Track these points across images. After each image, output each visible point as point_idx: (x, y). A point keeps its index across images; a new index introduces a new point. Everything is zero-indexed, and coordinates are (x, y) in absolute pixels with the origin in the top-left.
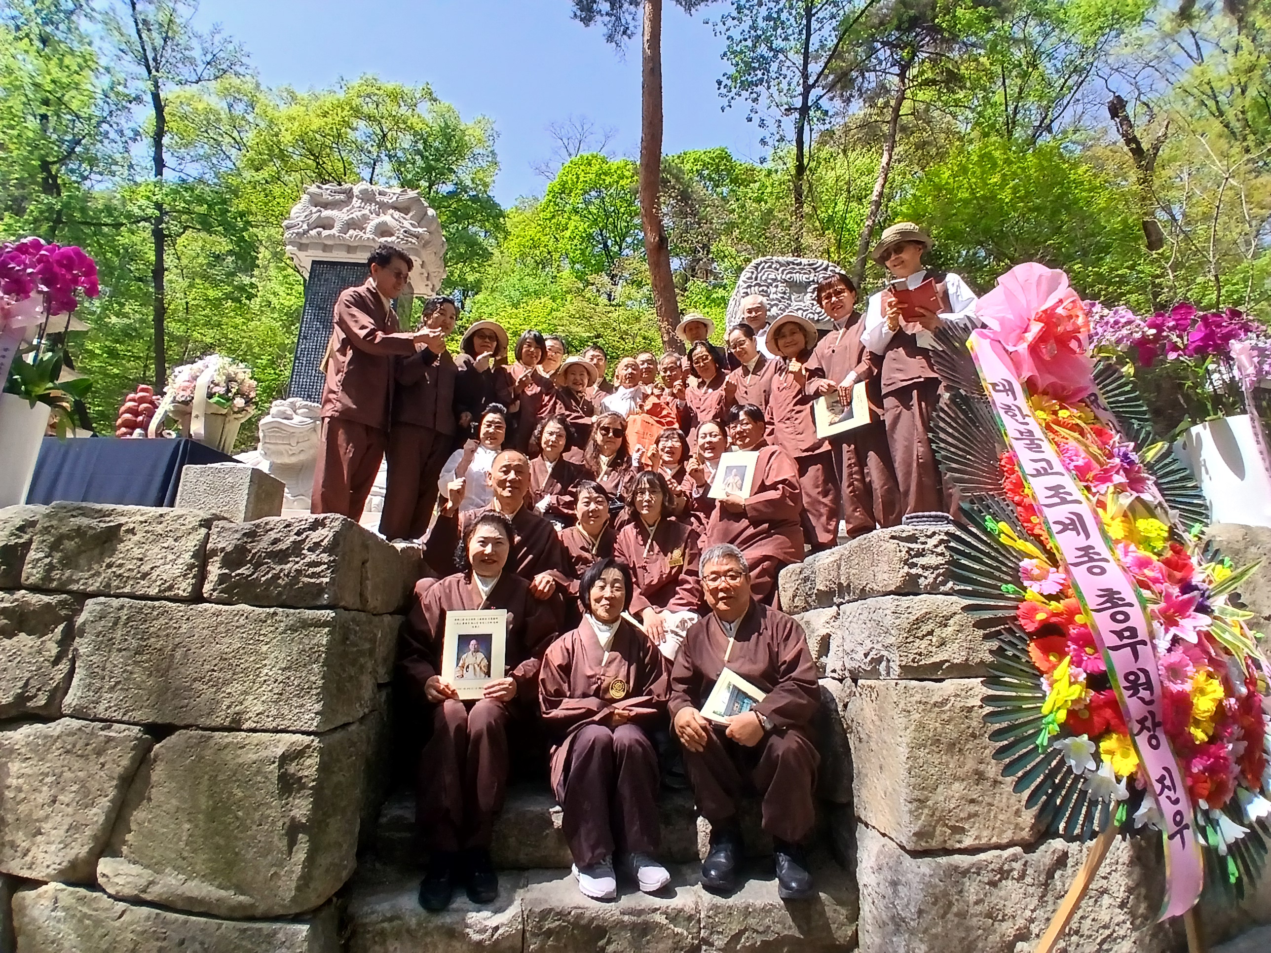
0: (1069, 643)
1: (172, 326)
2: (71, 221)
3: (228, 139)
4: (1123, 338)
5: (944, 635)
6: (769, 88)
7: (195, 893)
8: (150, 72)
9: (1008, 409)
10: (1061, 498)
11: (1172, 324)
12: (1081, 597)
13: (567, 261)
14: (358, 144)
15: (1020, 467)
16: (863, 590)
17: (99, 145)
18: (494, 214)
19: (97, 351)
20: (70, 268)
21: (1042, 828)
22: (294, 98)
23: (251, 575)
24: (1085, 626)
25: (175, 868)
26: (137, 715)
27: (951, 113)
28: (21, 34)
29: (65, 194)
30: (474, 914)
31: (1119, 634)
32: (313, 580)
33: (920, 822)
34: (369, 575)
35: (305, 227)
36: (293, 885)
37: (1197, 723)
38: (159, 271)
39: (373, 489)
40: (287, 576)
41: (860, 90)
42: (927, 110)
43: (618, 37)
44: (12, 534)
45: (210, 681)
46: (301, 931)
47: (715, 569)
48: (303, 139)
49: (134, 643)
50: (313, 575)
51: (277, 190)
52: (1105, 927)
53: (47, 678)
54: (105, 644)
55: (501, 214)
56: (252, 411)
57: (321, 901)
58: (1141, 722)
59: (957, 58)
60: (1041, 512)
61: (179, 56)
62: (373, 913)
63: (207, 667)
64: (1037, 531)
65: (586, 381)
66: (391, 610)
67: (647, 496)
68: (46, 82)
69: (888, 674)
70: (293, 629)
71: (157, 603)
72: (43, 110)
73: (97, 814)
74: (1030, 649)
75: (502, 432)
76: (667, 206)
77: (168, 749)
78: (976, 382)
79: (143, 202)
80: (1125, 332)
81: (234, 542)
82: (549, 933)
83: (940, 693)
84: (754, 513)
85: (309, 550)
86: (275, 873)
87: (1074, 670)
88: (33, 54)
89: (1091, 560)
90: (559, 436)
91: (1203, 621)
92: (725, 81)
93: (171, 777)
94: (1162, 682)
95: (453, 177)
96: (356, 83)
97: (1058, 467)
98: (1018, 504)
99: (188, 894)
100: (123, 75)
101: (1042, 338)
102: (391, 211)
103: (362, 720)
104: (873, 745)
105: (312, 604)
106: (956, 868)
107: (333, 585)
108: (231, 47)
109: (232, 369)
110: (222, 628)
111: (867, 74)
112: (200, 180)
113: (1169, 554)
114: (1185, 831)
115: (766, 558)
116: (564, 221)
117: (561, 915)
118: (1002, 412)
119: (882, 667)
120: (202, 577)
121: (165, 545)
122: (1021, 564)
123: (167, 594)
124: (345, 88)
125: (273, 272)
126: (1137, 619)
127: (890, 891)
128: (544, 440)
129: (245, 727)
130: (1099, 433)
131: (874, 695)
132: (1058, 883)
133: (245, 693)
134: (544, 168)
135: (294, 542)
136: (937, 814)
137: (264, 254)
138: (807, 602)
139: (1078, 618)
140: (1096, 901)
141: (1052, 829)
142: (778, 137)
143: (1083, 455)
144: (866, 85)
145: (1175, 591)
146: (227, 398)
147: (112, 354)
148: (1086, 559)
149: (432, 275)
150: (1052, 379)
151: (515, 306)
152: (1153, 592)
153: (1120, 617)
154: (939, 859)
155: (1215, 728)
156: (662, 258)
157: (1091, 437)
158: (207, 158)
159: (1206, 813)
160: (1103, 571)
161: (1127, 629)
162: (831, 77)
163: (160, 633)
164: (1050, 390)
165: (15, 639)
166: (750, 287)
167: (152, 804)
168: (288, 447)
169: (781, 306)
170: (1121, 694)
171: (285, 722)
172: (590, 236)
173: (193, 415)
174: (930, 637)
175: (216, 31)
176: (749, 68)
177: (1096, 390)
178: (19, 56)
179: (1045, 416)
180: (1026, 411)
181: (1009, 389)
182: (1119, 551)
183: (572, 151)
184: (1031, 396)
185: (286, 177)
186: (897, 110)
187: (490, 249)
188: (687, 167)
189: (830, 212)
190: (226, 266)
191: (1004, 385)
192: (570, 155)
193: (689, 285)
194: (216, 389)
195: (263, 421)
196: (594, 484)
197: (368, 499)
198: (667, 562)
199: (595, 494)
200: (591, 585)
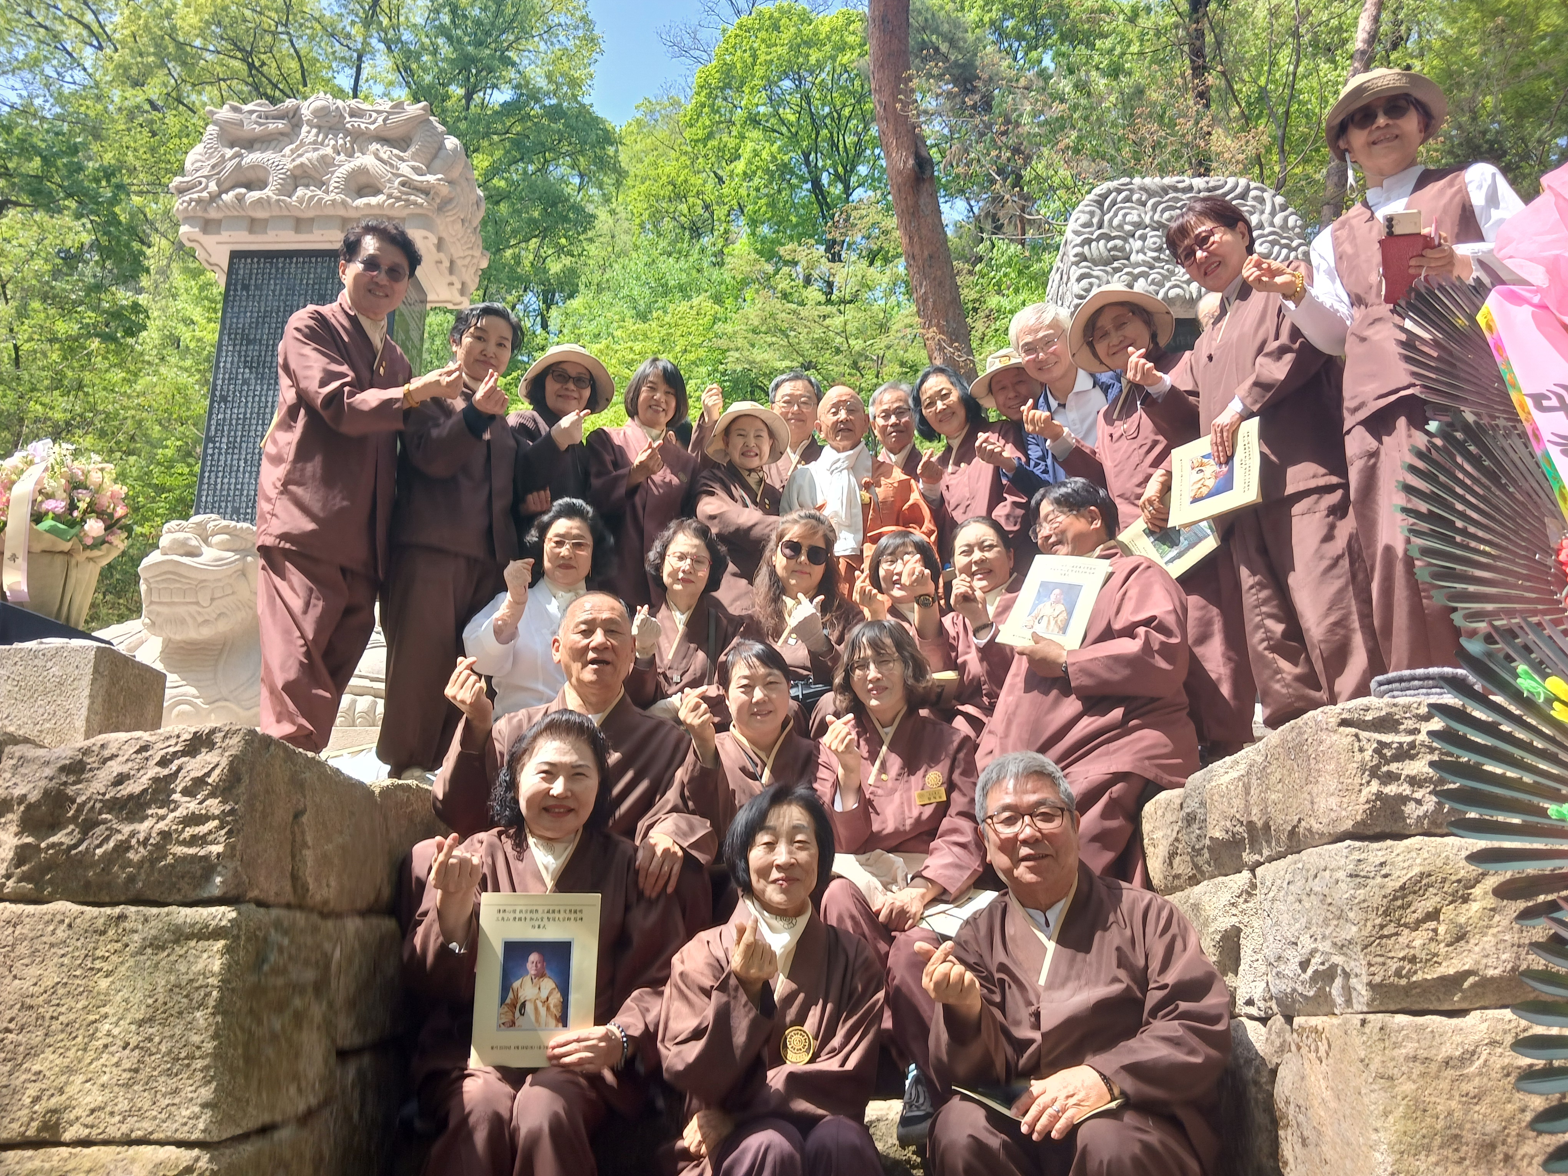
3: (75, 29)
5: (1462, 920)
13: (743, 221)
14: (326, 22)
16: (1293, 833)
18: (593, 138)
23: (75, 846)
32: (192, 851)
34: (309, 839)
35: (213, 187)
39: (353, 681)
40: (145, 843)
47: (1009, 800)
50: (194, 841)
51: (172, 121)
55: (607, 138)
56: (120, 542)
65: (766, 449)
66: (361, 904)
67: (873, 672)
69: (1349, 1002)
70: (156, 945)
75: (585, 554)
76: (929, 98)
81: (43, 783)
83: (1458, 1039)
85: (186, 792)
90: (696, 560)
95: (511, 74)
102: (374, 146)
103: (306, 1119)
104: (1328, 1152)
105: (193, 896)
107: (232, 856)
109: (79, 466)
110: (23, 949)
112: (26, 111)
115: (1117, 777)
116: (732, 143)
118: (1555, 452)
119: (1336, 989)
125: (178, 279)
128: (667, 569)
129: (67, 1136)
131: (1323, 1047)
133: (69, 1070)
134: (688, 41)
135: (156, 780)
137: (159, 248)
138: (1196, 866)
146: (70, 520)
149: (459, 263)
156: (924, 199)
166: (1088, 242)
168: (193, 609)
169: (1154, 275)
171: (145, 1124)
172: (785, 169)
173: (7, 554)
174: (1432, 925)
185: (194, 97)
187: (590, 208)
188: (972, 16)
189: (1262, 81)
190: (88, 272)
191: (1560, 398)
192: (738, 13)
193: (981, 249)
194: (49, 505)
195: (145, 562)
196: (758, 647)
197: (346, 700)
198: (915, 793)
199: (762, 670)
200: (747, 842)
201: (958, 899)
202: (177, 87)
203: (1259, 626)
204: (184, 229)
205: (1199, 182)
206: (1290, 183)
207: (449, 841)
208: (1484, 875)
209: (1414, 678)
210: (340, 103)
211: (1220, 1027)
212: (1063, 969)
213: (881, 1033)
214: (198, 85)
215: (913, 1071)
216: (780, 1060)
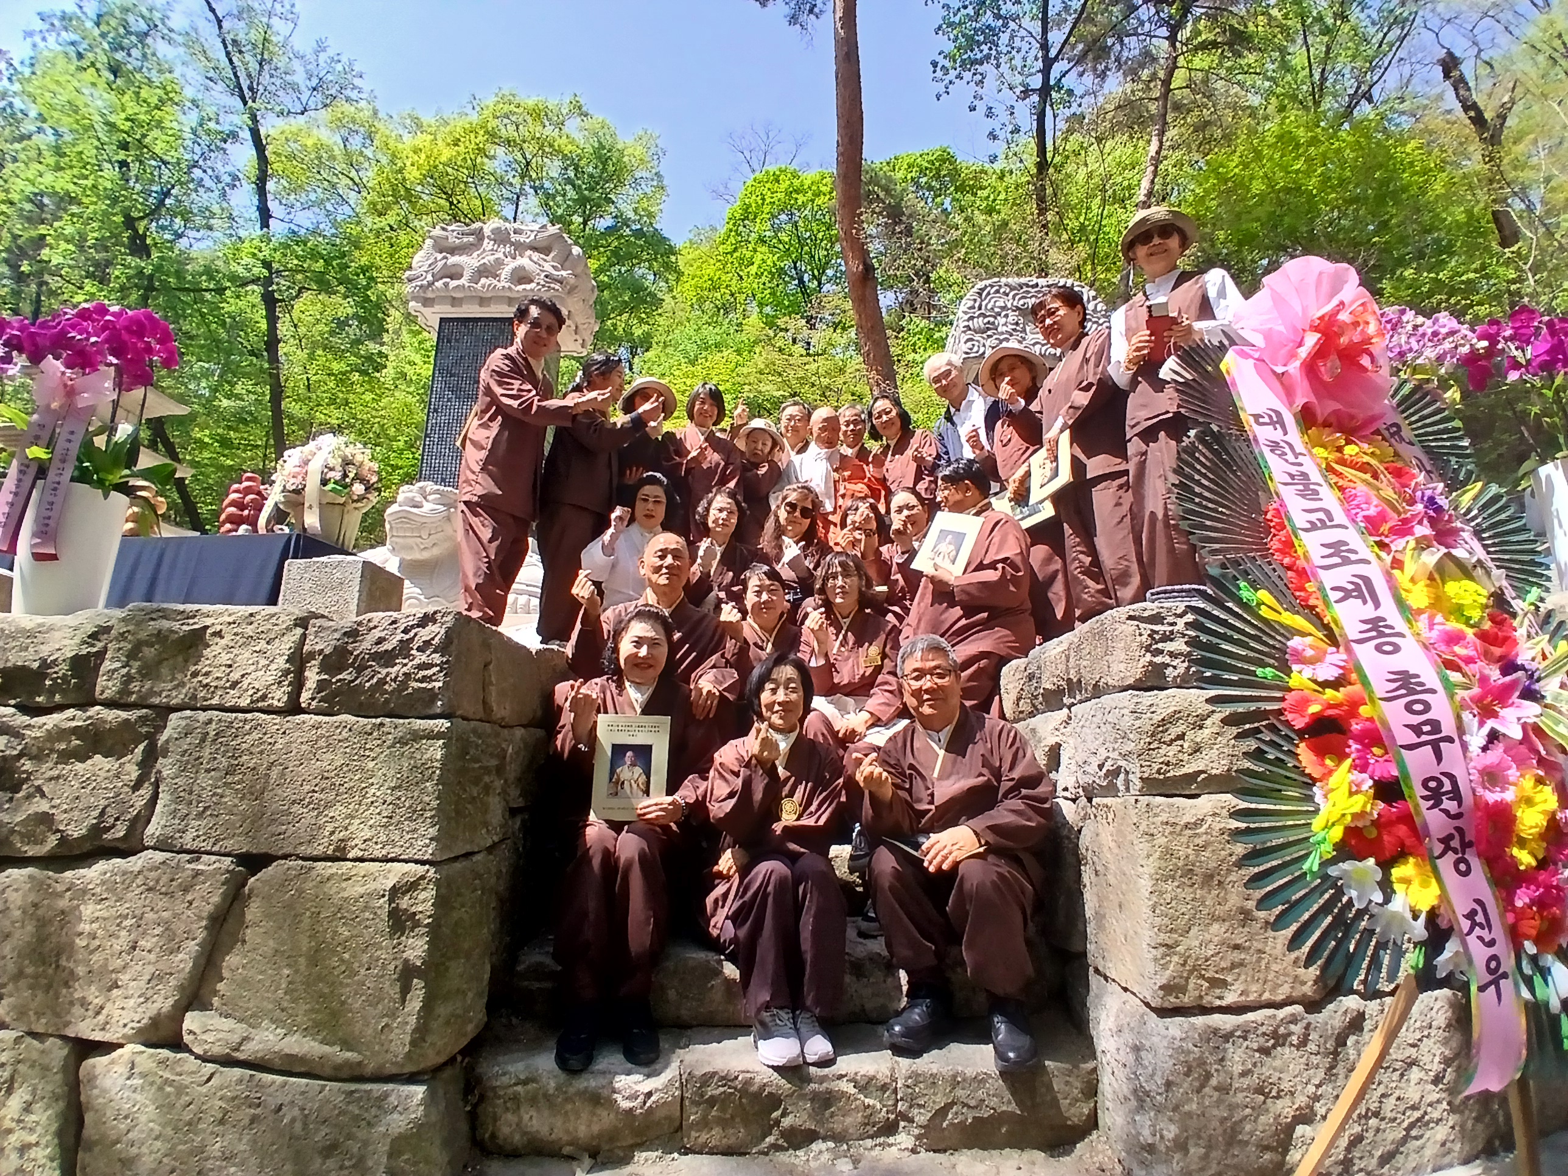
0: (1351, 742)
1: (290, 406)
2: (166, 288)
3: (345, 181)
4: (1445, 353)
5: (1198, 740)
6: (998, 66)
7: (296, 1050)
8: (245, 103)
9: (1275, 446)
10: (1341, 557)
11: (1508, 333)
12: (1365, 682)
13: (755, 304)
14: (498, 175)
15: (1289, 519)
16: (1096, 686)
17: (194, 195)
18: (662, 251)
19: (207, 440)
20: (140, 335)
21: (1331, 983)
22: (419, 126)
23: (353, 681)
24: (1371, 720)
25: (273, 1021)
26: (229, 845)
27: (1238, 83)
28: (85, 63)
29: (155, 255)
30: (623, 1077)
31: (1417, 729)
32: (424, 685)
33: (1168, 972)
34: (493, 679)
35: (430, 278)
36: (408, 1039)
37: (1522, 843)
38: (272, 342)
40: (395, 680)
41: (1118, 59)
42: (1206, 81)
43: (803, 17)
44: (84, 642)
45: (309, 803)
46: (416, 1093)
47: (918, 665)
48: (430, 174)
49: (224, 762)
50: (424, 679)
51: (403, 238)
52: (1414, 1108)
53: (127, 805)
54: (191, 764)
55: (672, 251)
56: (373, 498)
57: (441, 1059)
58: (1446, 841)
59: (1243, 13)
60: (1315, 575)
61: (278, 82)
62: (504, 1074)
63: (307, 788)
64: (1312, 602)
66: (525, 722)
67: (840, 582)
68: (118, 119)
69: (1128, 789)
70: (402, 742)
71: (249, 716)
72: (122, 155)
73: (184, 960)
74: (1299, 751)
75: (662, 507)
76: (872, 227)
77: (265, 882)
78: (1232, 414)
79: (247, 260)
80: (1447, 345)
81: (333, 643)
82: (712, 1101)
83: (1194, 811)
84: (964, 597)
85: (419, 649)
86: (387, 1025)
87: (1356, 776)
88: (102, 84)
89: (1381, 635)
90: (730, 513)
91: (1530, 710)
92: (942, 62)
93: (268, 916)
94: (1474, 791)
95: (612, 208)
96: (490, 101)
97: (1340, 517)
98: (1289, 568)
99: (287, 1051)
100: (215, 109)
101: (1320, 353)
102: (529, 252)
103: (490, 849)
104: (1111, 879)
105: (424, 713)
106: (1215, 1031)
107: (447, 689)
108: (339, 67)
109: (349, 451)
110: (322, 743)
111: (1126, 40)
112: (315, 232)
113: (1487, 625)
114: (1502, 982)
115: (983, 654)
116: (749, 254)
117: (726, 1079)
118: (1266, 451)
119: (1120, 782)
120: (299, 684)
121: (257, 649)
122: (1289, 643)
123: (260, 705)
124: (478, 108)
125: (406, 337)
126: (1441, 710)
127: (1131, 1057)
128: (711, 518)
129: (350, 856)
130: (1398, 473)
131: (1111, 816)
132: (1351, 1051)
133: (350, 816)
134: (722, 189)
135: (401, 641)
136: (1190, 962)
137: (394, 317)
138: (1034, 705)
139: (1364, 711)
140: (1402, 1075)
141: (1346, 986)
142: (1010, 128)
143: (1375, 502)
144: (1125, 54)
145: (1494, 673)
146: (344, 484)
147: (225, 442)
148: (1374, 634)
149: (582, 327)
150: (1332, 406)
151: (692, 363)
152: (1464, 675)
153: (1418, 707)
154: (1193, 1019)
155: (1547, 849)
156: (868, 291)
157: (1386, 478)
158: (320, 203)
159: (1534, 960)
160: (1397, 649)
161: (1425, 723)
162: (1080, 46)
163: (252, 750)
164: (1333, 420)
165: (89, 762)
166: (972, 318)
167: (247, 947)
170: (1417, 806)
171: (396, 850)
172: (781, 272)
173: (307, 505)
174: (1180, 742)
175: (321, 48)
176: (971, 43)
177: (1398, 419)
178: (84, 90)
179: (1325, 455)
180: (1300, 448)
181: (1277, 421)
182: (1422, 623)
183: (756, 166)
184: (1308, 428)
185: (416, 223)
186: (1167, 83)
187: (660, 295)
188: (900, 175)
189: (1082, 219)
190: (351, 332)
191: (1270, 417)
192: (754, 171)
193: (903, 322)
194: (331, 474)
195: (389, 511)
196: (766, 568)
197: (511, 598)
198: (862, 660)
199: (768, 582)
200: (760, 688)
201: (886, 724)
202: (406, 217)
203: (1075, 559)
204: (412, 304)
205: (1042, 282)
206: (1097, 284)
207: (577, 684)
208: (1213, 712)
209: (1173, 591)
210: (507, 225)
211: (1046, 806)
212: (949, 765)
213: (839, 803)
214: (419, 215)
215: (858, 827)
216: (779, 819)
